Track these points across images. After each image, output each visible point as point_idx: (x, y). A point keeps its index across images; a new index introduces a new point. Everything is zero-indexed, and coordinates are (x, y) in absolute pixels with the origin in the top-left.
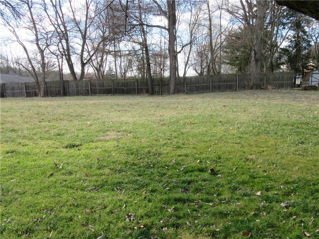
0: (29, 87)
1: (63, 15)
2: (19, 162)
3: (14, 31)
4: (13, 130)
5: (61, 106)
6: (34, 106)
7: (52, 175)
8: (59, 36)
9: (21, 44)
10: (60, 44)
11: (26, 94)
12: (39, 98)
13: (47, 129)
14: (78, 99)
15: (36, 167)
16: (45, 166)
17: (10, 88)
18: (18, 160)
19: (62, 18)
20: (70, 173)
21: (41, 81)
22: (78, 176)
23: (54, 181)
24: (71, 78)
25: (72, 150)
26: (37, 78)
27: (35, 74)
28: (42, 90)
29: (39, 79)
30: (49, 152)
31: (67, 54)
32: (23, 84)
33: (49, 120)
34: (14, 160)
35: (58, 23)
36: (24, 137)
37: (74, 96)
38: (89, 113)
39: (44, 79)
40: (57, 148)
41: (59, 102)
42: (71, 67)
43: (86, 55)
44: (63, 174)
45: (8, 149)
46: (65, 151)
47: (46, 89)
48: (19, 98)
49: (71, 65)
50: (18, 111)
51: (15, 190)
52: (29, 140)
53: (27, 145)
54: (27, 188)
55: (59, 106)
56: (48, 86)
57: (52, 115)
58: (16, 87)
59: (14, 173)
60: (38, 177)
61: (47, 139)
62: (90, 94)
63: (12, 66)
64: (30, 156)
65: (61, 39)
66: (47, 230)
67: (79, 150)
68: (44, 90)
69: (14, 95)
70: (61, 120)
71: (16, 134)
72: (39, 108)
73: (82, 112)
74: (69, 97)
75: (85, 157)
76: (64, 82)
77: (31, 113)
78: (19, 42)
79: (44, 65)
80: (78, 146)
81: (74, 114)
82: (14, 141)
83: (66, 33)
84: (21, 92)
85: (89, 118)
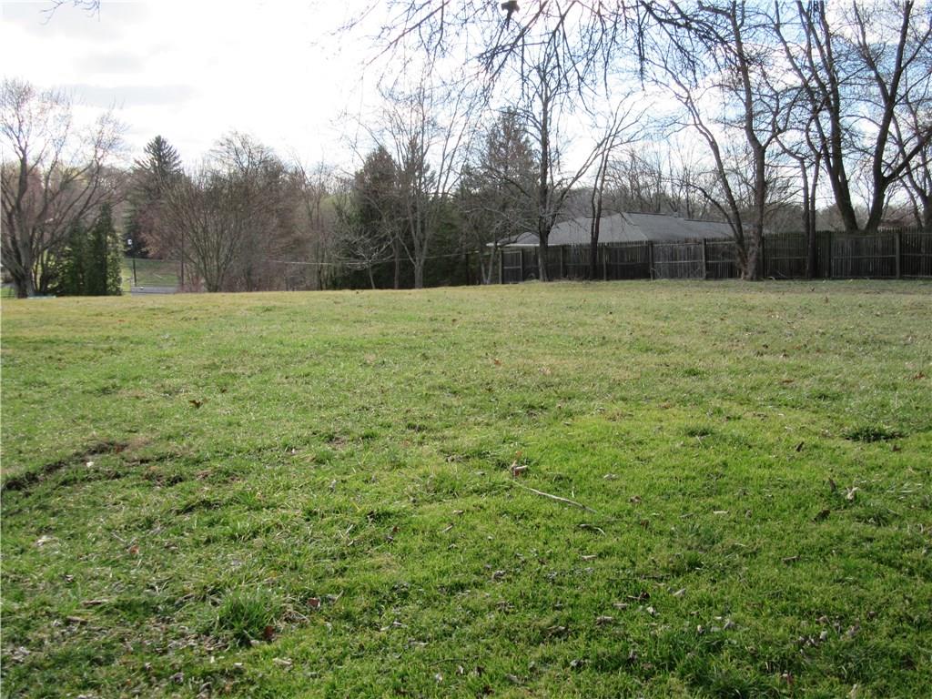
0: (714, 249)
1: (828, 35)
2: (725, 464)
3: (689, 97)
4: (692, 373)
5: (811, 308)
6: (735, 307)
7: (824, 515)
8: (813, 101)
9: (704, 131)
10: (813, 123)
11: (707, 269)
12: (741, 282)
13: (784, 377)
14: (860, 289)
15: (775, 486)
16: (801, 484)
17: (664, 252)
18: (722, 458)
19: (825, 48)
20: (881, 519)
21: (751, 234)
22: (907, 531)
23: (835, 534)
24: (840, 224)
25: (874, 449)
26: (739, 225)
27: (735, 214)
28: (752, 259)
29: (745, 227)
30: (803, 446)
31: (831, 152)
32: (700, 243)
33: (783, 348)
34: (713, 457)
35: (811, 62)
36: (727, 395)
37: (844, 279)
38: (903, 336)
39: (760, 227)
40: (825, 436)
41: (802, 296)
42: (841, 189)
43: (891, 150)
44: (858, 517)
45: (692, 424)
46: (854, 449)
47: (761, 258)
48: (688, 281)
49: (842, 187)
50: (694, 319)
51: (729, 540)
52: (741, 404)
53: (739, 418)
54: (761, 541)
55: (807, 310)
56: (769, 247)
57: (791, 335)
58: (680, 251)
59: (719, 493)
60: (786, 513)
61: (793, 407)
62: (898, 275)
63: (669, 192)
64: (751, 450)
65: (815, 112)
66: (841, 676)
67: (895, 449)
68: (757, 260)
69: (674, 273)
70: (818, 351)
71: (703, 384)
72: (750, 313)
73: (880, 330)
74: (831, 282)
75: (922, 476)
76: (818, 236)
77: (728, 327)
78: (700, 127)
79: (762, 186)
80: (892, 436)
81: (856, 335)
82: (701, 403)
83: (835, 91)
84: (694, 266)
85: (908, 351)
